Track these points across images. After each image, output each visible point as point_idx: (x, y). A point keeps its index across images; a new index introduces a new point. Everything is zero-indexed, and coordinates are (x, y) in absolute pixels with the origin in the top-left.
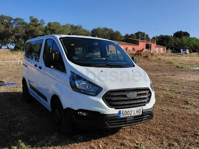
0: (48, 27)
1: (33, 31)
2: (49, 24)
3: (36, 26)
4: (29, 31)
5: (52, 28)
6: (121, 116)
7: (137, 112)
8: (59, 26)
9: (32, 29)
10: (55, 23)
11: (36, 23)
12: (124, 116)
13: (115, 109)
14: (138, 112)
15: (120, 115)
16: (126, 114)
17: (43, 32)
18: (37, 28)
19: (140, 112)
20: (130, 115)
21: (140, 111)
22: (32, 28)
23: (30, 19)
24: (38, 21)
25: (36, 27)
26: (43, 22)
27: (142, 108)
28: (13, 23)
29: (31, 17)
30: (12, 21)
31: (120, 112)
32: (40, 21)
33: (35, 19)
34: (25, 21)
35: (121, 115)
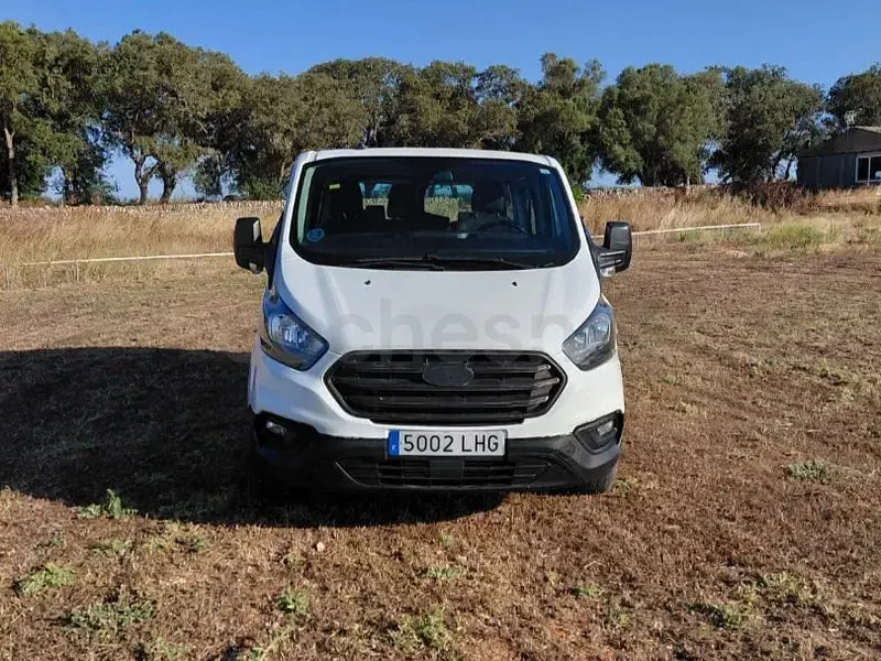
0: (617, 91)
1: (552, 116)
2: (625, 80)
3: (565, 93)
4: (537, 119)
5: (633, 93)
6: (402, 452)
7: (477, 443)
8: (667, 81)
9: (548, 108)
10: (650, 71)
11: (565, 79)
12: (415, 452)
13: (371, 423)
14: (483, 443)
15: (397, 448)
16: (422, 447)
17: (592, 118)
18: (570, 102)
19: (493, 447)
20: (445, 450)
21: (496, 444)
22: (551, 102)
23: (540, 67)
24: (574, 71)
25: (564, 98)
26: (598, 73)
27: (506, 431)
28: (478, 89)
29: (546, 56)
30: (475, 83)
31: (395, 434)
32: (583, 67)
33: (564, 63)
34: (521, 77)
35: (400, 446)
